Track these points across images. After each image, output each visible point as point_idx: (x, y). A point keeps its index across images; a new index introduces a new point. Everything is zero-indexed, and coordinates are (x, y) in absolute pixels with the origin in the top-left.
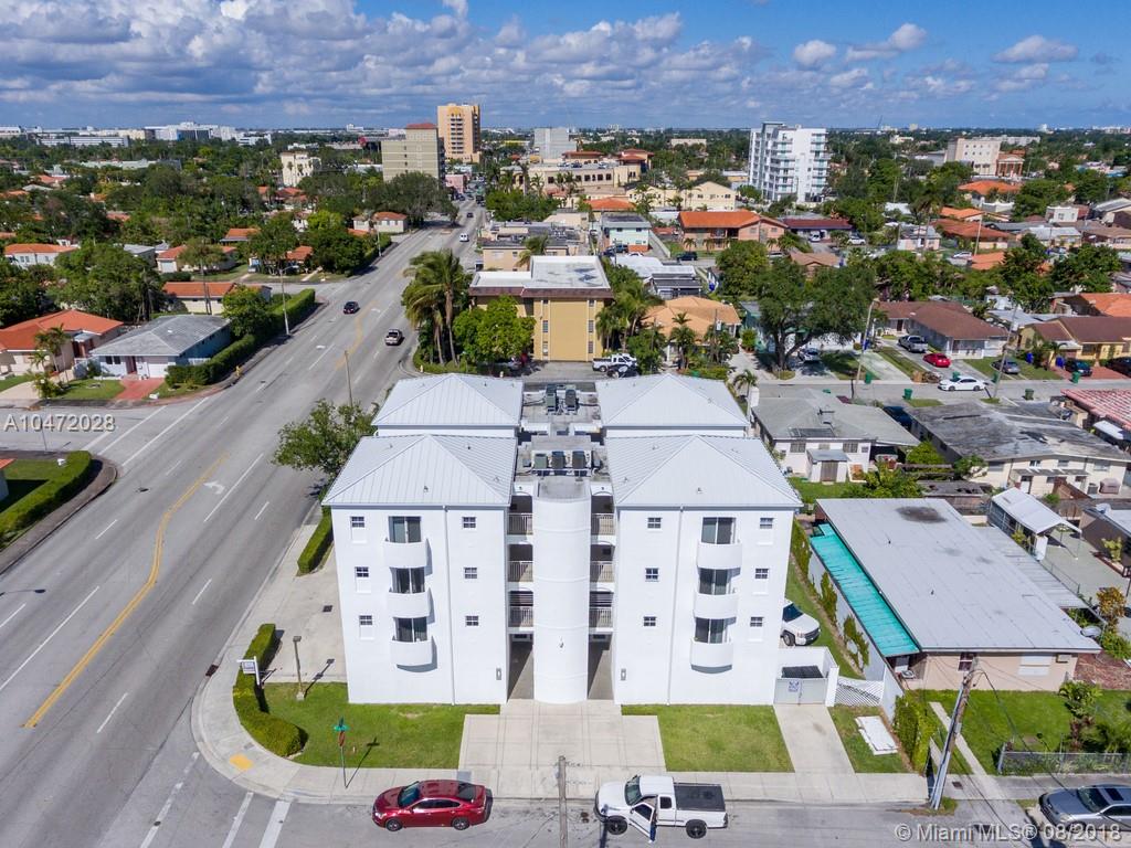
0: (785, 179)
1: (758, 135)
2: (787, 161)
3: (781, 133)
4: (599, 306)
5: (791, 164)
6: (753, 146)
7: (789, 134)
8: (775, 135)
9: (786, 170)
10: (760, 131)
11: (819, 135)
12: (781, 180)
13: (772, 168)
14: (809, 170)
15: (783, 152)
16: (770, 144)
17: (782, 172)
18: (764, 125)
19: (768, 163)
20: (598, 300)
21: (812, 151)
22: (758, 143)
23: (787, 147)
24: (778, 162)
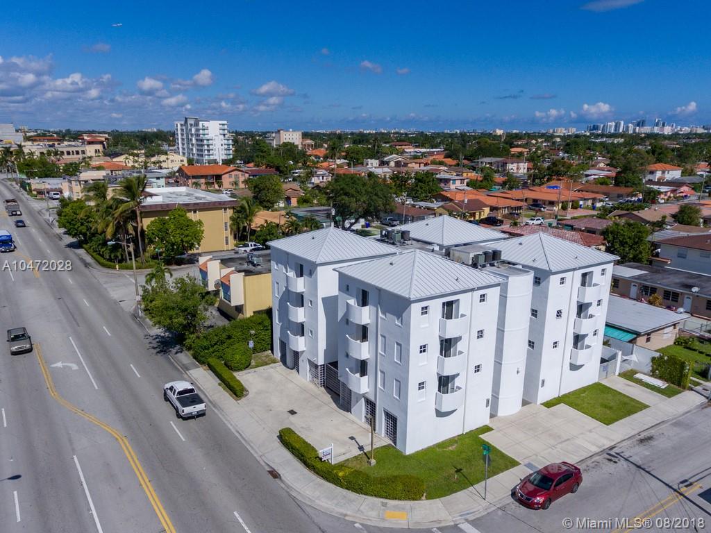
0: (209, 151)
1: (181, 125)
2: (208, 140)
3: (201, 123)
4: (230, 212)
5: (210, 142)
6: (179, 132)
7: (206, 124)
8: (196, 124)
9: (208, 145)
10: (183, 123)
11: (223, 125)
12: (206, 152)
13: (197, 145)
14: (222, 145)
15: (204, 135)
16: (193, 131)
17: (206, 146)
18: (186, 119)
19: (194, 141)
20: (230, 208)
21: (221, 134)
22: (182, 130)
23: (206, 132)
24: (202, 140)
